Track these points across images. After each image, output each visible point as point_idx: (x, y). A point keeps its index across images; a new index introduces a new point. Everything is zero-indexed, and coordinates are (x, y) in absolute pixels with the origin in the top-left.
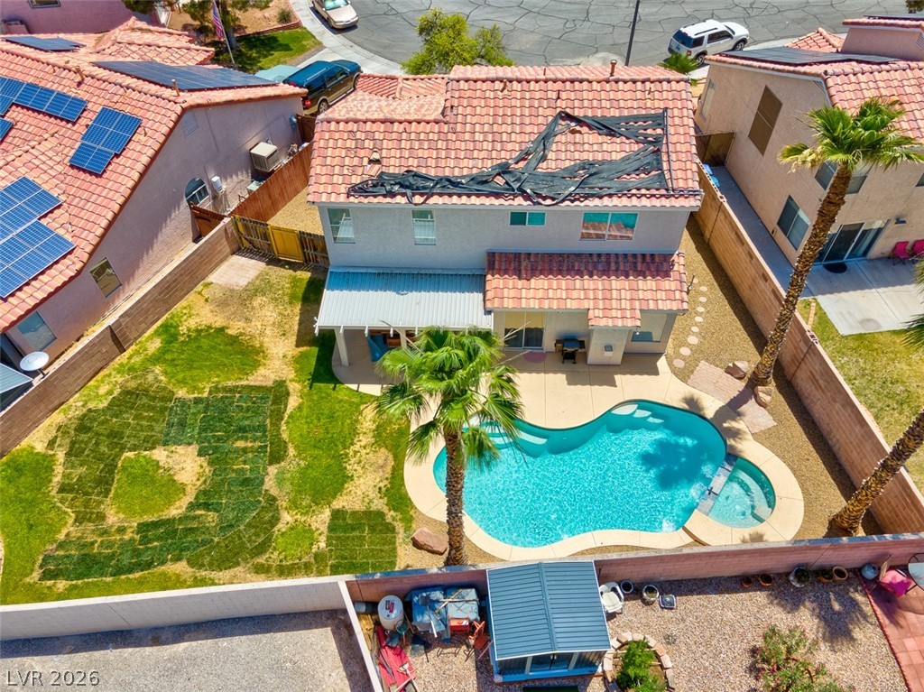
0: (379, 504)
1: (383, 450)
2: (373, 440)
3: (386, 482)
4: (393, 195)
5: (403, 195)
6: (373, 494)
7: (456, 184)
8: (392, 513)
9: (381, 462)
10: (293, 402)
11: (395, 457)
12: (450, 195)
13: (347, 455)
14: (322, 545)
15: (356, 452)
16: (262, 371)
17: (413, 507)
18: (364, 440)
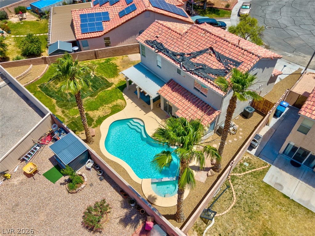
0: (95, 119)
1: (111, 110)
2: (111, 107)
3: (102, 116)
4: (153, 47)
5: (155, 48)
6: (97, 116)
7: (168, 52)
8: (95, 122)
9: (107, 112)
10: (109, 89)
11: (111, 113)
12: (164, 54)
13: (103, 105)
14: (77, 117)
15: (105, 106)
16: (112, 79)
17: (100, 125)
18: (110, 105)
